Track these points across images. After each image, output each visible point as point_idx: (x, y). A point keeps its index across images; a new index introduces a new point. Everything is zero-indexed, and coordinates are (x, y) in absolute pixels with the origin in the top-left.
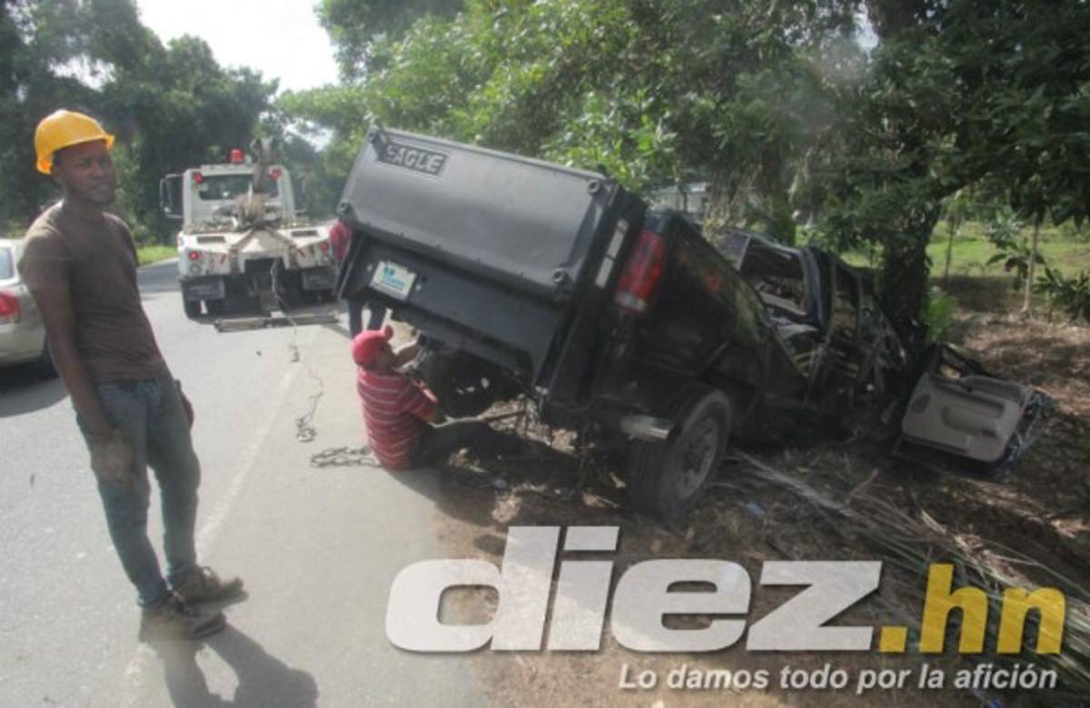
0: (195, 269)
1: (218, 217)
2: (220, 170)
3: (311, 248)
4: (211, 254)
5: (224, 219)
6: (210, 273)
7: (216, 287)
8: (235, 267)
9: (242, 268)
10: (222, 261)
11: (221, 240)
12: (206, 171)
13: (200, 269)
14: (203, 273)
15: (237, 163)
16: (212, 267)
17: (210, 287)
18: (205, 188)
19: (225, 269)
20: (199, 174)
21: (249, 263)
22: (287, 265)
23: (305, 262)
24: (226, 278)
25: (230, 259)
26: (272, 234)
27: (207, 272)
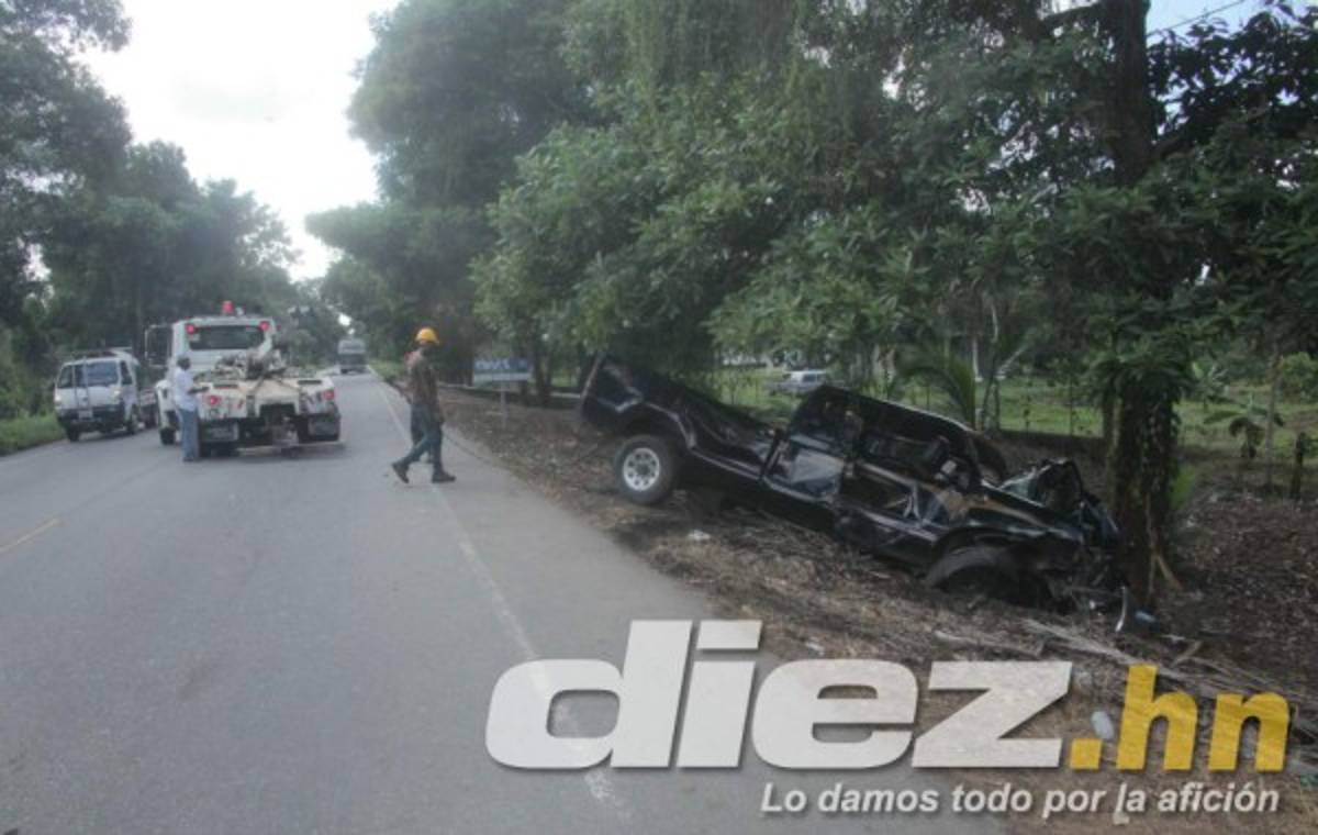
0: (213, 413)
1: (221, 366)
2: (211, 321)
3: (319, 396)
4: (228, 399)
5: (228, 368)
6: (228, 416)
7: (230, 430)
8: (251, 412)
9: (257, 411)
10: (240, 405)
11: (235, 387)
12: (198, 321)
13: (216, 411)
14: (221, 416)
15: (229, 315)
16: (229, 412)
17: (225, 429)
18: (196, 338)
19: (242, 413)
20: (192, 325)
21: (264, 408)
22: (298, 410)
23: (313, 409)
24: (241, 422)
25: (248, 404)
26: (280, 383)
27: (225, 415)
